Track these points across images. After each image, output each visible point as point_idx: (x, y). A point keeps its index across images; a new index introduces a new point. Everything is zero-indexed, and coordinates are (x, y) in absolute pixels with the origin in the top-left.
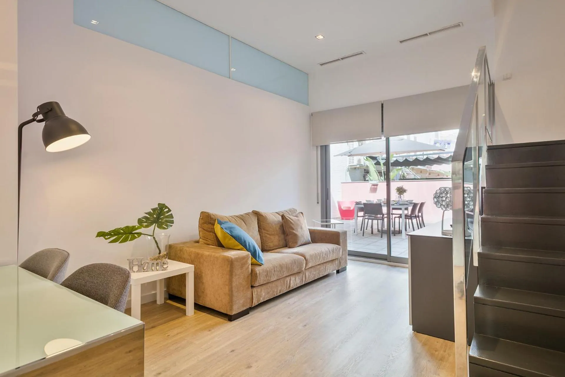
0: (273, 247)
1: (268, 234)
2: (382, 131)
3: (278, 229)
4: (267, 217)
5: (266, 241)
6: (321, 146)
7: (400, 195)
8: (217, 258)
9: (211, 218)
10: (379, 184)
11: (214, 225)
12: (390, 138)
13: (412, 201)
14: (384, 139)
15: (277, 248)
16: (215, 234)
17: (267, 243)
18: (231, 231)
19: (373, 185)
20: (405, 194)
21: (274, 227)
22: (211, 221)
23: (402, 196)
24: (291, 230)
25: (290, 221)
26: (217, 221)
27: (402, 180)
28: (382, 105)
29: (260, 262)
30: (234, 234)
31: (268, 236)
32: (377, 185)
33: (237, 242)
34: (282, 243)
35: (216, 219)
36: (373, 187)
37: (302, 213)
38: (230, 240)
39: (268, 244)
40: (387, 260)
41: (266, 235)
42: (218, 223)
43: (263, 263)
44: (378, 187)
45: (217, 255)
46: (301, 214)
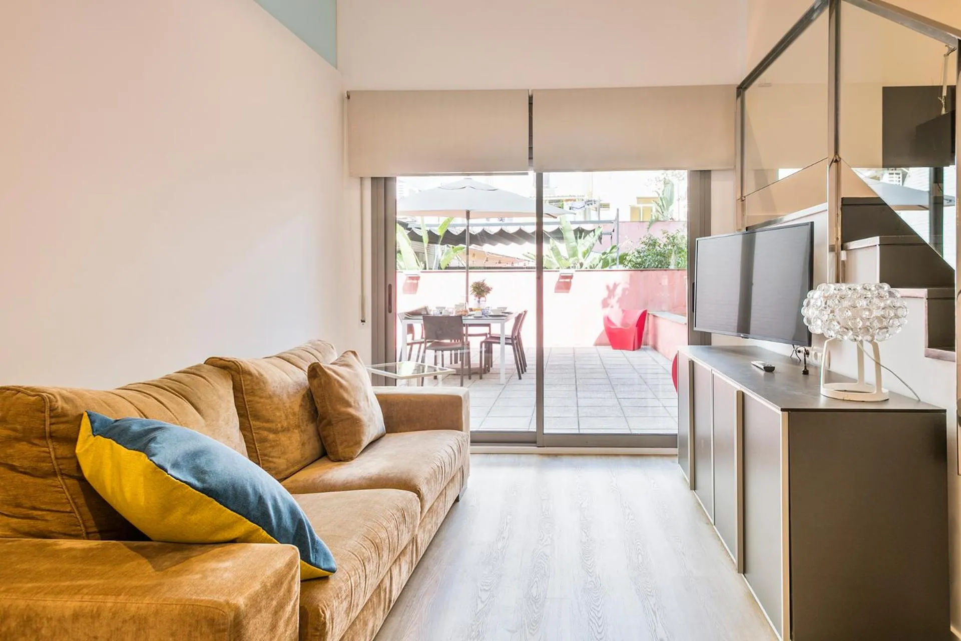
0: (288, 469)
1: (270, 430)
2: (531, 158)
3: (297, 409)
4: (266, 375)
5: (265, 455)
6: (374, 180)
7: (479, 298)
8: (140, 622)
9: (57, 415)
10: (422, 275)
11: (72, 440)
12: (544, 174)
13: (506, 308)
14: (532, 175)
15: (296, 468)
16: (82, 480)
17: (270, 459)
18: (199, 472)
19: (410, 277)
20: (488, 296)
21: (287, 405)
22: (54, 427)
23: (482, 299)
24: (343, 409)
25: (338, 382)
26: (86, 422)
27: (481, 269)
28: (531, 98)
29: (326, 566)
30: (212, 481)
31: (271, 436)
32: (418, 278)
33: (229, 511)
34: (312, 448)
35: (82, 415)
36: (411, 281)
37: (354, 353)
38: (193, 510)
39: (270, 462)
40: (535, 442)
41: (265, 433)
42: (95, 432)
43: (334, 565)
44: (420, 282)
45: (136, 605)
46: (352, 355)
